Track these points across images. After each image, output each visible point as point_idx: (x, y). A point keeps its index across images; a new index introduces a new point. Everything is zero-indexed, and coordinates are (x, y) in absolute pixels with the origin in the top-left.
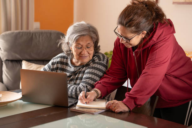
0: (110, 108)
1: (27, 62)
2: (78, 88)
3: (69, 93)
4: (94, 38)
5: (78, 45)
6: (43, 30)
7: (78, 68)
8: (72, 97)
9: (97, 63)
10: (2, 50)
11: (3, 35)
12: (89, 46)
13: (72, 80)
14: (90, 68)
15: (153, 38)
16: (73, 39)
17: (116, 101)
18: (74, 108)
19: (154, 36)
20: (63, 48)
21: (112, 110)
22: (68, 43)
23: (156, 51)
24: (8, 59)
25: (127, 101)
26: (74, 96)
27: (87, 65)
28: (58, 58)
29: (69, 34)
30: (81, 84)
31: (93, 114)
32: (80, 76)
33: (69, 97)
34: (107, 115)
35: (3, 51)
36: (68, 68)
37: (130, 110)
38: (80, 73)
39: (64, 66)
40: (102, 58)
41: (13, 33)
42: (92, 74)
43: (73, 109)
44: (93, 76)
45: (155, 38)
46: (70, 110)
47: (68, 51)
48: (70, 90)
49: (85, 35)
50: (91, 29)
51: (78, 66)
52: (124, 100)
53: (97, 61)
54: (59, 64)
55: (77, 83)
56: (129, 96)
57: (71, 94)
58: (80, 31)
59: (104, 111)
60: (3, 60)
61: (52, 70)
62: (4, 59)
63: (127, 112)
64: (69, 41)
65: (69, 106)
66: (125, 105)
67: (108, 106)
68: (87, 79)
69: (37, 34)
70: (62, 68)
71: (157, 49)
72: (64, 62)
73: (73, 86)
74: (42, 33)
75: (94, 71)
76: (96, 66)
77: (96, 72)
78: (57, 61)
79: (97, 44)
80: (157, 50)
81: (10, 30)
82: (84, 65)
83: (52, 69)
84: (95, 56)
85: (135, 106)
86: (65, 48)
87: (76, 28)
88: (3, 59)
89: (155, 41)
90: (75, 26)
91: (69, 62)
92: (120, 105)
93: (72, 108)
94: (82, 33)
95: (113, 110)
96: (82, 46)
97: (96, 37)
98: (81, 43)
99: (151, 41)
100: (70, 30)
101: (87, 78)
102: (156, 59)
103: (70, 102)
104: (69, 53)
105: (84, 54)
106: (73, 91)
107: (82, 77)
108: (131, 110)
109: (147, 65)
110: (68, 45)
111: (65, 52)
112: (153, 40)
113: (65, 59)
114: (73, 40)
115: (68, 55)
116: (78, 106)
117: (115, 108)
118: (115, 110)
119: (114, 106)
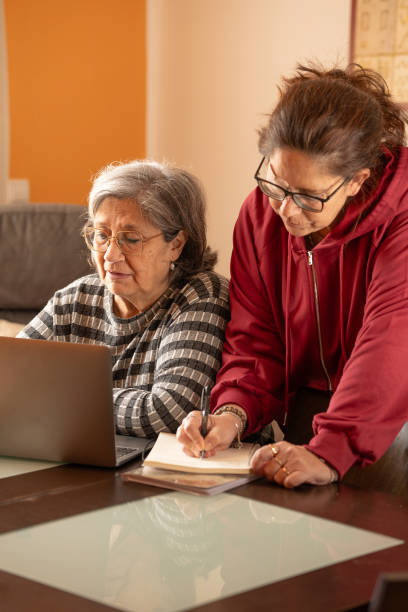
0: (268, 470)
2: (150, 398)
3: (121, 416)
6: (38, 205)
9: (197, 307)
14: (175, 330)
18: (136, 472)
21: (273, 479)
31: (202, 492)
33: (119, 433)
34: (255, 497)
38: (142, 350)
39: (90, 321)
40: (210, 288)
42: (181, 347)
43: (131, 476)
46: (122, 477)
48: (123, 407)
53: (195, 299)
54: (74, 314)
55: (137, 384)
56: (327, 426)
57: (128, 418)
59: (243, 481)
65: (117, 464)
67: (261, 464)
68: (171, 366)
69: (14, 219)
70: (85, 328)
72: (92, 307)
73: (134, 393)
74: (33, 214)
75: (189, 335)
91: (107, 305)
92: (301, 460)
93: (128, 473)
95: (277, 478)
103: (123, 449)
106: (135, 407)
112: (387, 205)
113: (95, 297)
116: (151, 463)
117: (284, 469)
118: (284, 478)
119: (280, 462)
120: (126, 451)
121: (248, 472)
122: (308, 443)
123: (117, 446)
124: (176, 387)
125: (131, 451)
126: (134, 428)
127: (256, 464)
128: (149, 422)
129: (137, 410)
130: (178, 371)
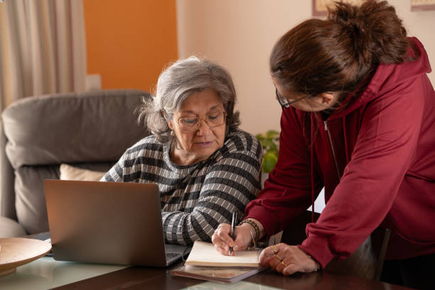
0: (271, 264)
1: (72, 169)
2: (189, 219)
3: (169, 233)
4: (225, 93)
5: (186, 114)
6: (107, 91)
7: (189, 171)
8: (175, 243)
9: (235, 156)
10: (11, 144)
11: (13, 108)
12: (214, 115)
13: (174, 201)
14: (217, 169)
15: (369, 87)
16: (172, 100)
17: (285, 247)
18: (180, 269)
19: (373, 82)
20: (149, 126)
21: (275, 269)
22: (162, 113)
23: (377, 117)
24: (27, 163)
25: (311, 245)
26: (180, 240)
27: (211, 161)
28: (138, 149)
29: (162, 90)
30: (195, 208)
31: (226, 281)
32: (194, 188)
34: (264, 283)
35: (14, 144)
36: (165, 173)
37: (321, 266)
38: (193, 183)
39: (154, 169)
40: (245, 144)
41: (35, 102)
42: (221, 183)
43: (177, 272)
44: (225, 188)
45: (375, 85)
46: (171, 274)
47: (163, 132)
48: (170, 226)
49: (203, 89)
50: (215, 73)
51: (188, 167)
52: (304, 243)
53: (234, 150)
54: (142, 165)
55: (187, 207)
56: (315, 233)
57: (174, 234)
58: (188, 81)
59: (254, 272)
60: (15, 167)
61: (127, 178)
62: (17, 164)
63: (313, 272)
64: (165, 108)
65: (167, 265)
66: (308, 254)
67: (266, 259)
68: (209, 195)
69: (91, 101)
70: (150, 174)
71: (379, 112)
72: (154, 159)
73: (178, 215)
74: (104, 97)
75: (226, 175)
76: (231, 162)
77: (231, 176)
78: (137, 157)
79: (232, 108)
80: (381, 114)
81: (31, 94)
82: (204, 162)
83: (125, 176)
84: (229, 138)
85: (332, 256)
86: (154, 124)
87: (179, 72)
88: (15, 164)
89: (374, 94)
90: (176, 70)
91: (166, 158)
92: (295, 257)
93: (176, 270)
94: (193, 84)
95: (277, 269)
96: (197, 115)
97: (229, 92)
98: (195, 109)
99: (365, 94)
100: (164, 79)
101: (210, 193)
102: (375, 137)
103: (171, 254)
104: (167, 135)
105: (204, 135)
106: (179, 226)
107: (199, 192)
108: (324, 266)
109: (356, 151)
110: (162, 116)
111: (156, 135)
112: (371, 91)
113: (157, 152)
114: (174, 104)
115: (164, 140)
116: (190, 262)
117: (283, 263)
118: (283, 269)
119: (280, 258)
120: (173, 255)
121: (257, 266)
122: (300, 244)
123: (166, 252)
124: (210, 211)
125: (176, 255)
126: (179, 240)
127: (263, 260)
128: (188, 236)
129: (180, 228)
130: (213, 200)
